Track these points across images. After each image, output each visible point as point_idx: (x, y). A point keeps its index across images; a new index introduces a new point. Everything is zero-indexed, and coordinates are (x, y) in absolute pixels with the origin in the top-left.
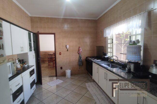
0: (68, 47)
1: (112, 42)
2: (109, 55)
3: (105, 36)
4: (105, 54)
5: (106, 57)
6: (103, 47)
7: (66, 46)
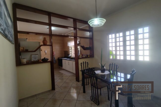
0: (46, 52)
1: (71, 49)
2: (70, 55)
3: (68, 46)
4: (69, 55)
5: (69, 56)
6: (67, 51)
7: (45, 51)
